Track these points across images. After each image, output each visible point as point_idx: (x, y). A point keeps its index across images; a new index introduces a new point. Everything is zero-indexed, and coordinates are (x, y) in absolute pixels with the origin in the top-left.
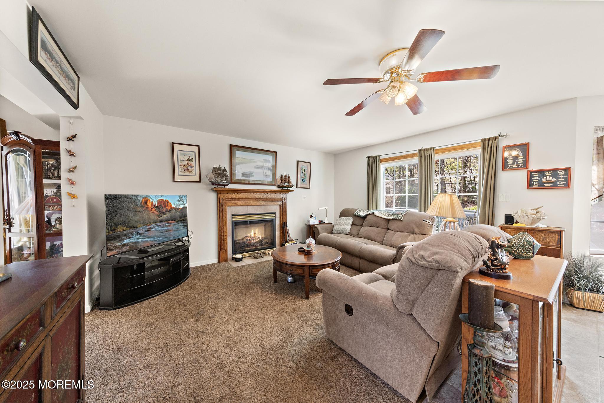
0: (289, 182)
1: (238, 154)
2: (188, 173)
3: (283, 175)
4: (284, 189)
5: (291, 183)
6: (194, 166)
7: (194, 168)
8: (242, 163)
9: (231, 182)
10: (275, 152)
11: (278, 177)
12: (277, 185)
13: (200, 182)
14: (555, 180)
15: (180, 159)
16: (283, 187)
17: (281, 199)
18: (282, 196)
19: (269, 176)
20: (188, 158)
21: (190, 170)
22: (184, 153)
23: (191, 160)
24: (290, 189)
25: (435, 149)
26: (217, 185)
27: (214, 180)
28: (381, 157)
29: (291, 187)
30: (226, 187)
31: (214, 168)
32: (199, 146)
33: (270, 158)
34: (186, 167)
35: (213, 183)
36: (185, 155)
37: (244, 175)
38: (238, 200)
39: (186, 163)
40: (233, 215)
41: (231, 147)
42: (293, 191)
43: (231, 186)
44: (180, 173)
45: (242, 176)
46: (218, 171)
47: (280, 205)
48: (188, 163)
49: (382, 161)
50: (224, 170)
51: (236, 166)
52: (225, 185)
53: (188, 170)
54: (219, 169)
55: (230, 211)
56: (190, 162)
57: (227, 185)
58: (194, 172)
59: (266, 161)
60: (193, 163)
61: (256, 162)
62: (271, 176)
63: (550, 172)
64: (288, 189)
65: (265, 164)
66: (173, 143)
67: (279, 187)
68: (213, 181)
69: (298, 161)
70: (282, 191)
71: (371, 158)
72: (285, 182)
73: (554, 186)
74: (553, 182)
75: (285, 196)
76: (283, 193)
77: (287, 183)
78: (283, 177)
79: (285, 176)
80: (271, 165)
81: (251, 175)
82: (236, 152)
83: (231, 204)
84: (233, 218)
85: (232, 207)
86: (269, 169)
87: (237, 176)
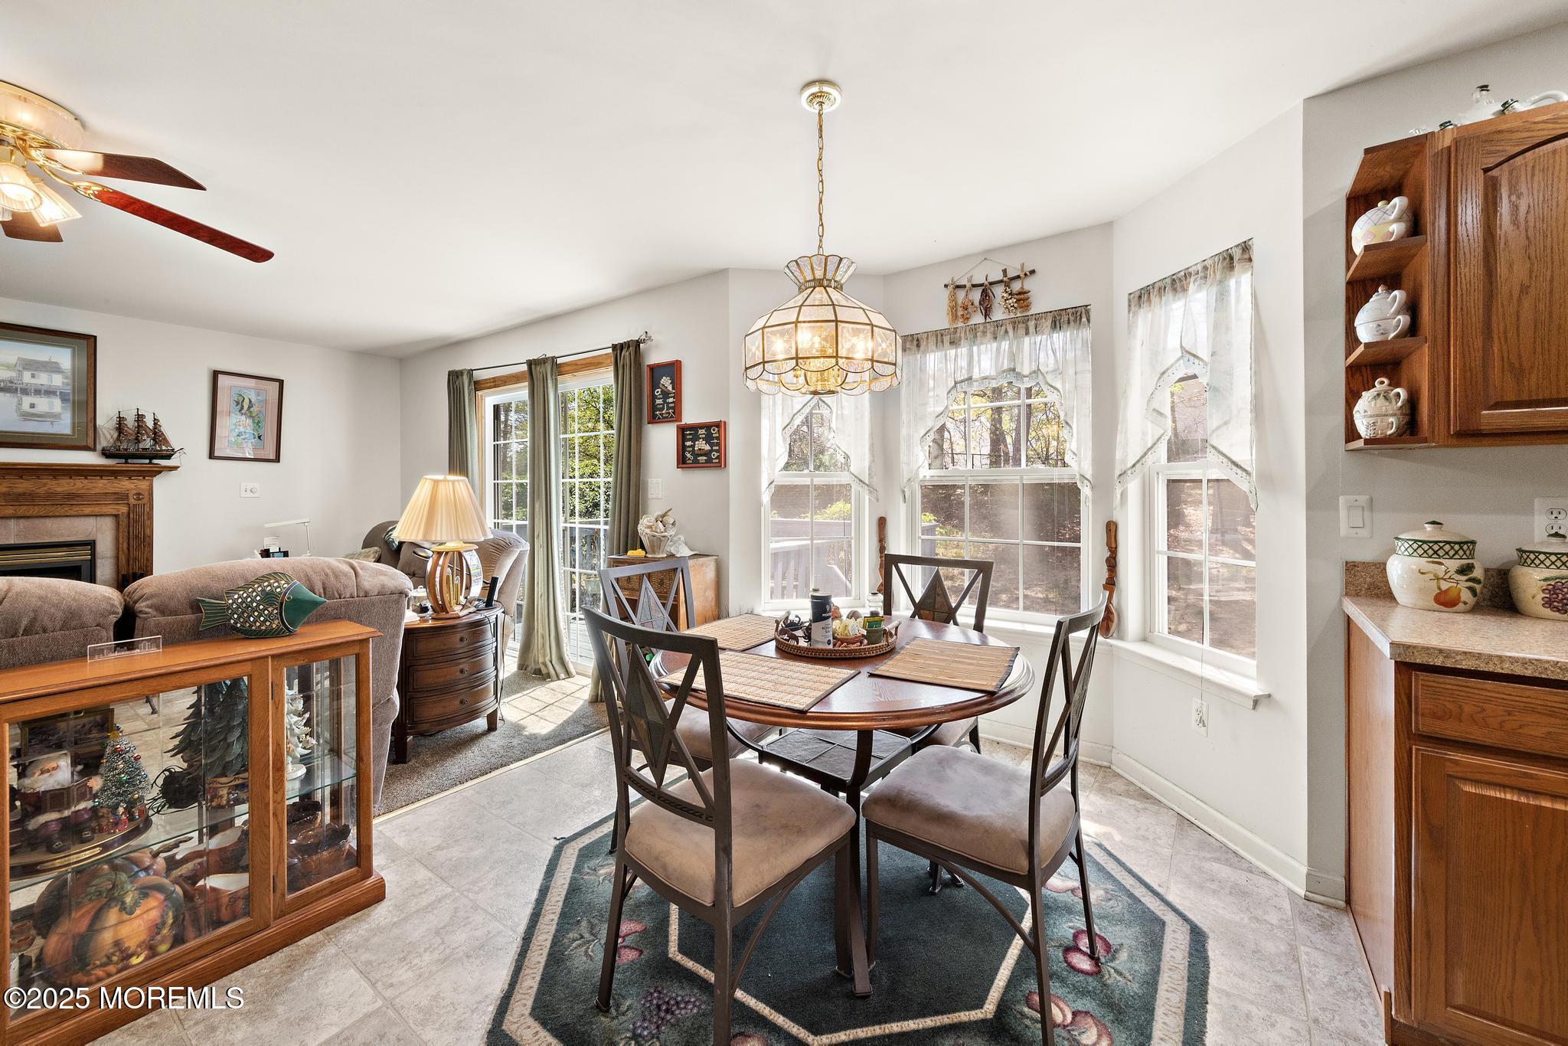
0: (157, 435)
3: (130, 419)
4: (130, 461)
5: (166, 441)
10: (89, 339)
11: (105, 418)
12: (99, 448)
14: (708, 447)
16: (127, 456)
17: (122, 497)
18: (125, 485)
19: (54, 415)
24: (164, 462)
25: (559, 361)
28: (479, 375)
29: (168, 457)
42: (175, 468)
47: (116, 516)
49: (478, 385)
59: (32, 364)
63: (703, 431)
64: (150, 463)
65: (26, 375)
67: (106, 454)
69: (216, 374)
70: (125, 467)
71: (454, 377)
72: (138, 441)
73: (709, 461)
74: (707, 454)
75: (143, 485)
76: (130, 474)
77: (147, 443)
78: (131, 422)
79: (140, 418)
80: (61, 381)
86: (51, 393)
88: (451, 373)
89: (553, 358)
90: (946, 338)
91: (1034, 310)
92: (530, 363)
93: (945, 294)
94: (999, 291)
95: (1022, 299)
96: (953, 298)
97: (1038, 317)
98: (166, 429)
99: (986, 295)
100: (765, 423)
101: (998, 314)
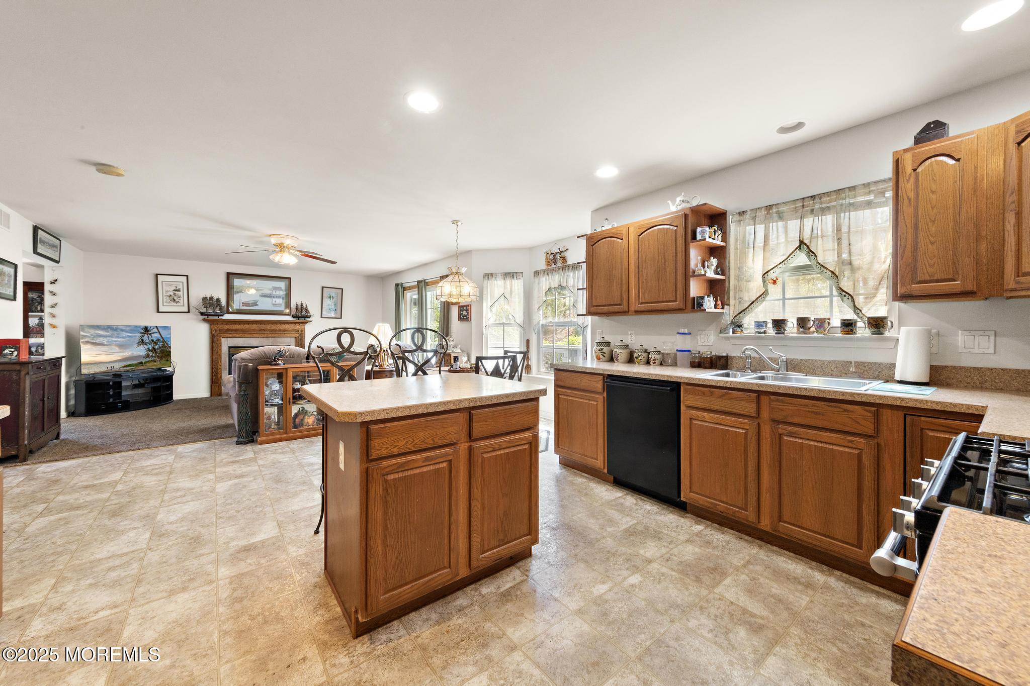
0: (307, 311)
1: (237, 282)
2: (175, 304)
3: (300, 305)
4: (299, 319)
5: (309, 312)
6: (182, 296)
7: (182, 299)
8: (242, 291)
9: (228, 312)
10: (289, 279)
11: (293, 305)
12: (291, 314)
13: (189, 312)
15: (166, 289)
16: (298, 317)
17: (297, 331)
18: (298, 327)
19: (281, 305)
20: (174, 288)
21: (177, 300)
22: (169, 283)
23: (179, 290)
24: (308, 319)
26: (208, 315)
27: (204, 310)
28: (407, 285)
29: (309, 317)
31: (204, 299)
32: (187, 276)
33: (282, 284)
34: (171, 298)
35: (202, 314)
36: (170, 285)
37: (244, 304)
38: (236, 331)
39: (172, 294)
40: (230, 348)
41: (229, 275)
42: (311, 321)
43: (227, 317)
44: (165, 304)
45: (243, 306)
46: (209, 302)
47: (296, 336)
48: (174, 294)
50: (218, 300)
51: (235, 295)
52: (219, 316)
53: (174, 300)
54: (211, 298)
55: (226, 343)
56: (176, 292)
57: (222, 316)
58: (181, 301)
59: (275, 288)
60: (180, 293)
61: (261, 289)
62: (284, 304)
64: (305, 319)
65: (274, 291)
66: (157, 275)
67: (293, 317)
68: (202, 311)
69: (323, 287)
70: (298, 321)
71: (397, 285)
72: (301, 312)
73: (467, 318)
74: (466, 316)
75: (303, 327)
76: (299, 323)
77: (304, 313)
78: (300, 306)
79: (302, 305)
80: (282, 293)
81: (255, 304)
82: (235, 280)
83: (227, 335)
84: (229, 351)
85: (229, 339)
86: (279, 297)
87: (236, 305)
88: (396, 285)
89: (425, 280)
90: (546, 272)
91: (568, 264)
92: (418, 282)
93: (545, 255)
94: (558, 256)
95: (564, 260)
96: (547, 257)
97: (569, 266)
98: (309, 308)
99: (554, 257)
100: (484, 304)
101: (559, 265)
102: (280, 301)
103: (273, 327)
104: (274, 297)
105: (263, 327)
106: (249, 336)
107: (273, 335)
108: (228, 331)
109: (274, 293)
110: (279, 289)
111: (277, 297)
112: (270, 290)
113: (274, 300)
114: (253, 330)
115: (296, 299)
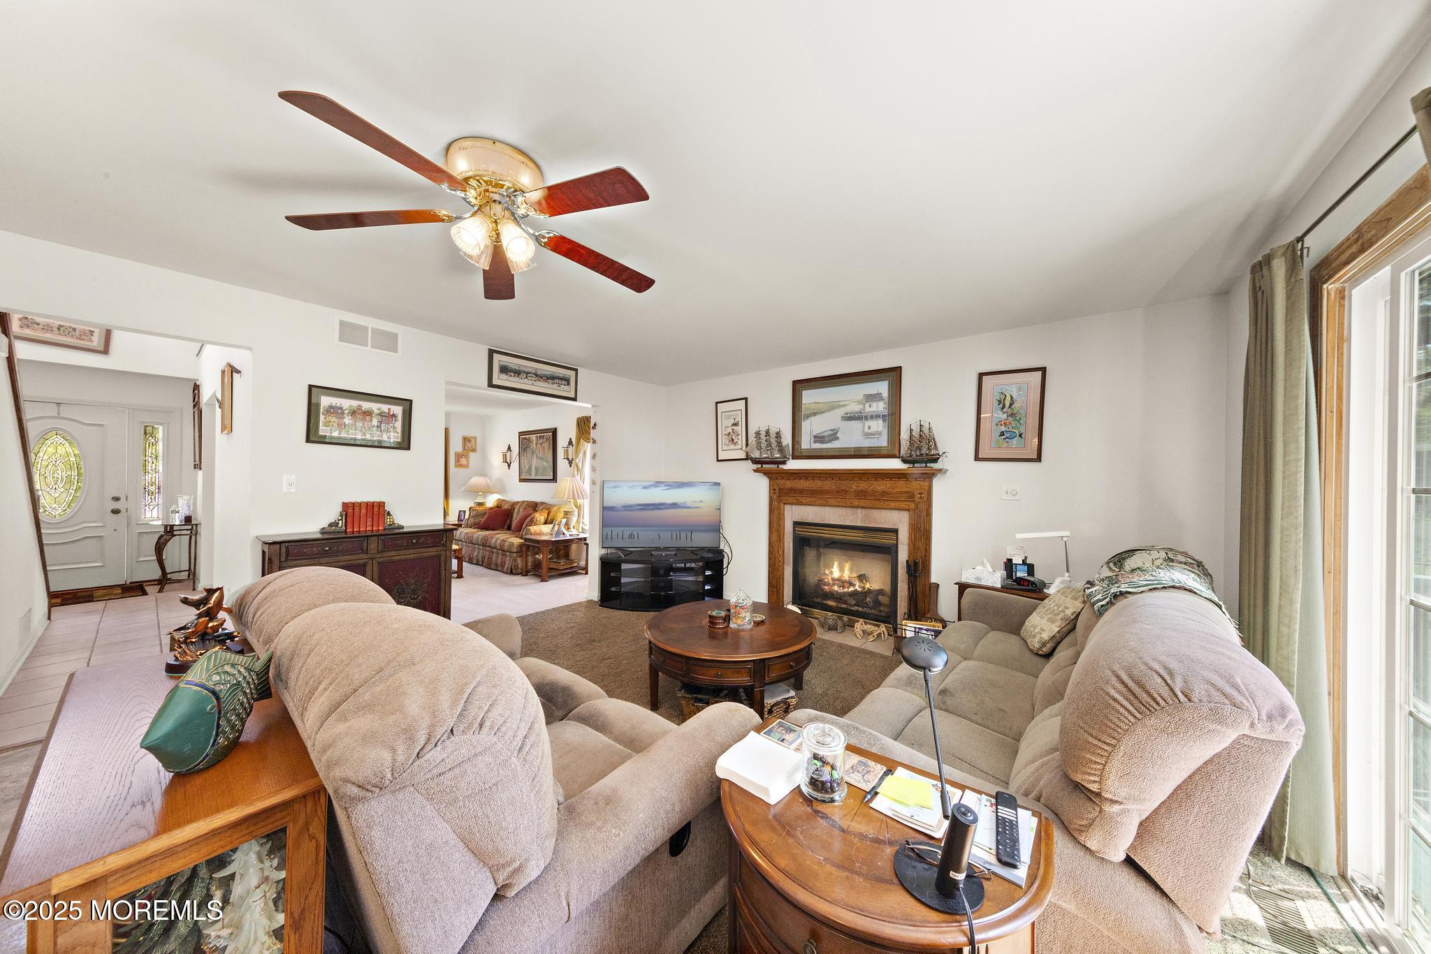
0: (930, 442)
1: (808, 397)
2: (732, 447)
4: (916, 465)
5: (936, 447)
6: (741, 433)
7: (740, 437)
8: (815, 414)
9: (794, 457)
12: (901, 455)
13: (746, 459)
15: (725, 425)
16: (915, 462)
17: (910, 495)
18: (916, 486)
19: (880, 433)
20: (732, 421)
21: (735, 440)
22: (729, 414)
23: (735, 424)
24: (937, 466)
26: (764, 463)
27: (757, 455)
29: (939, 461)
30: (781, 466)
32: (745, 400)
33: (883, 386)
34: (730, 437)
35: (755, 461)
36: (729, 417)
37: (818, 439)
38: (801, 492)
39: (731, 431)
40: (794, 524)
41: (796, 385)
42: (942, 470)
43: (793, 465)
44: (725, 448)
45: (815, 442)
46: (770, 438)
47: (911, 510)
48: (733, 430)
50: (778, 435)
51: (803, 423)
52: (779, 463)
53: (733, 440)
54: (768, 433)
55: (790, 516)
56: (735, 428)
57: (784, 463)
58: (739, 442)
59: (870, 398)
60: (739, 429)
61: (845, 405)
62: (885, 433)
64: (926, 466)
65: (867, 405)
66: (717, 403)
67: (905, 461)
68: (754, 457)
69: (981, 376)
70: (916, 471)
72: (922, 448)
75: (927, 485)
76: (918, 477)
77: (926, 450)
78: (918, 433)
79: (923, 429)
80: (880, 407)
81: (834, 436)
82: (803, 392)
83: (791, 499)
84: (794, 530)
85: (793, 506)
86: (878, 417)
87: (806, 443)
102: (879, 426)
103: (863, 485)
104: (866, 418)
105: (843, 485)
106: (821, 502)
107: (862, 503)
108: (793, 491)
109: (868, 409)
110: (876, 397)
111: (872, 417)
112: (859, 402)
113: (868, 423)
114: (827, 492)
115: (909, 419)
